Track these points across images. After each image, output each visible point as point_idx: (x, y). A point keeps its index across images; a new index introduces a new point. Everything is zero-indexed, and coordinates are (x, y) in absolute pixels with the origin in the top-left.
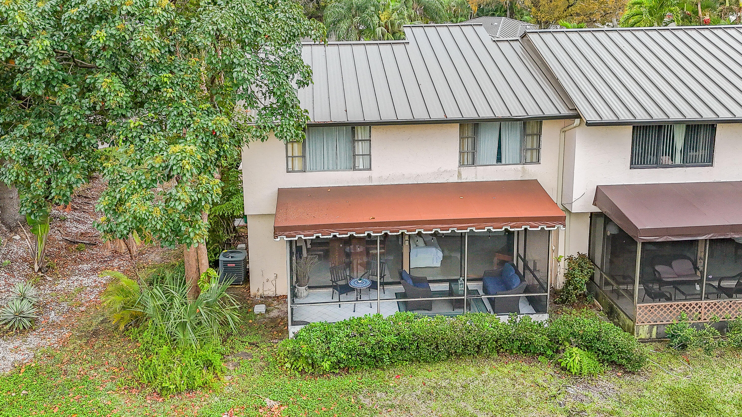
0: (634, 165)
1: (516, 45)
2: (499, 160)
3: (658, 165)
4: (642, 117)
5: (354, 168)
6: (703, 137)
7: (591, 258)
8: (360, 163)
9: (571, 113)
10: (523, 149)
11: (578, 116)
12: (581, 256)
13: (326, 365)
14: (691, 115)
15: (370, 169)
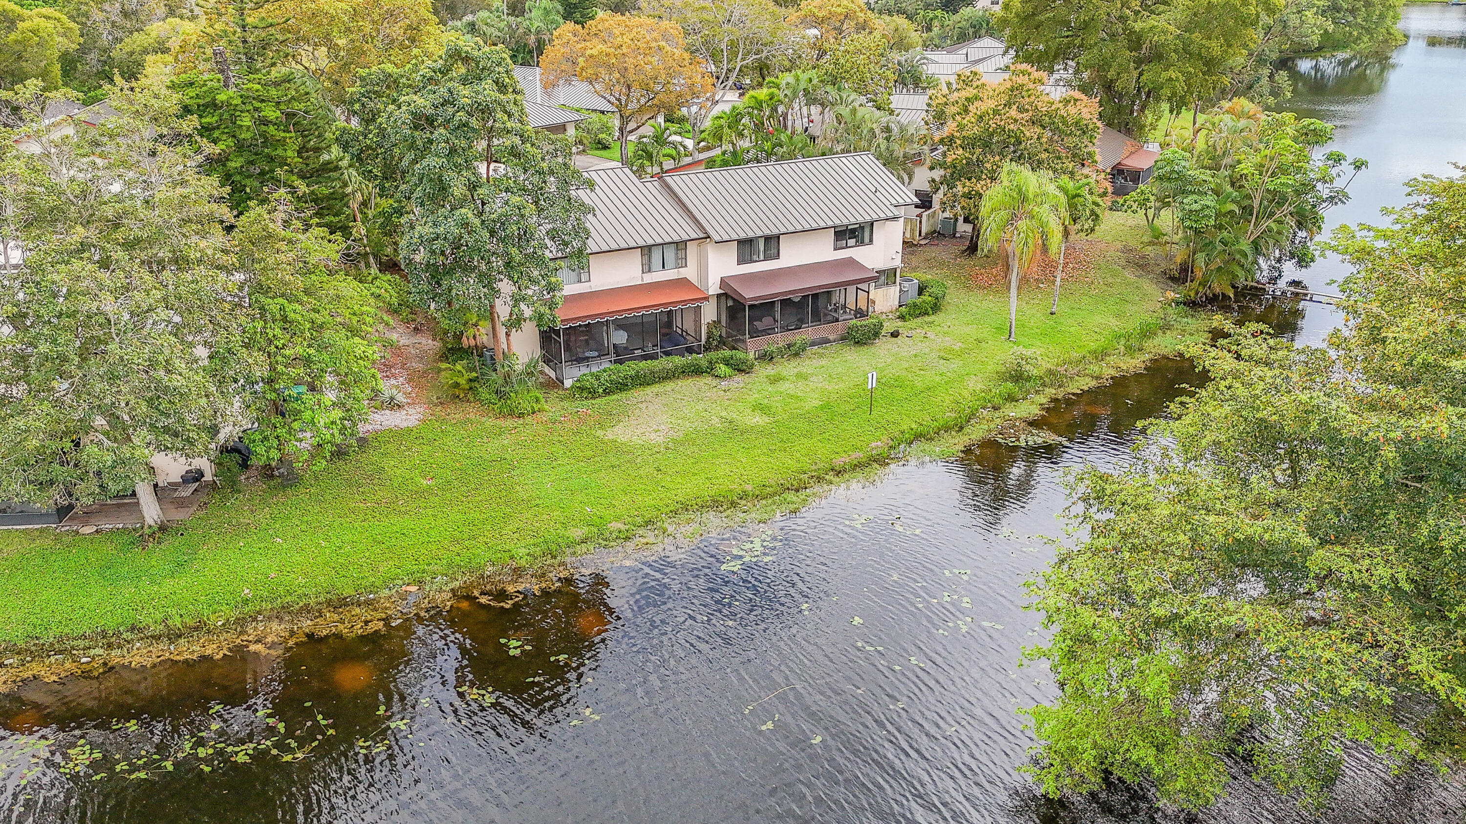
0: (739, 263)
1: (655, 183)
2: (663, 267)
3: (752, 261)
4: (743, 236)
5: (580, 281)
6: (773, 243)
7: (719, 321)
8: (584, 277)
9: (705, 235)
10: (677, 258)
11: (709, 237)
12: (714, 322)
13: (601, 390)
14: (767, 232)
15: (590, 280)
